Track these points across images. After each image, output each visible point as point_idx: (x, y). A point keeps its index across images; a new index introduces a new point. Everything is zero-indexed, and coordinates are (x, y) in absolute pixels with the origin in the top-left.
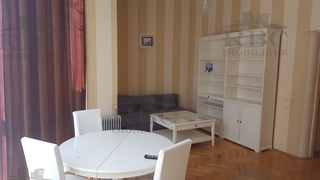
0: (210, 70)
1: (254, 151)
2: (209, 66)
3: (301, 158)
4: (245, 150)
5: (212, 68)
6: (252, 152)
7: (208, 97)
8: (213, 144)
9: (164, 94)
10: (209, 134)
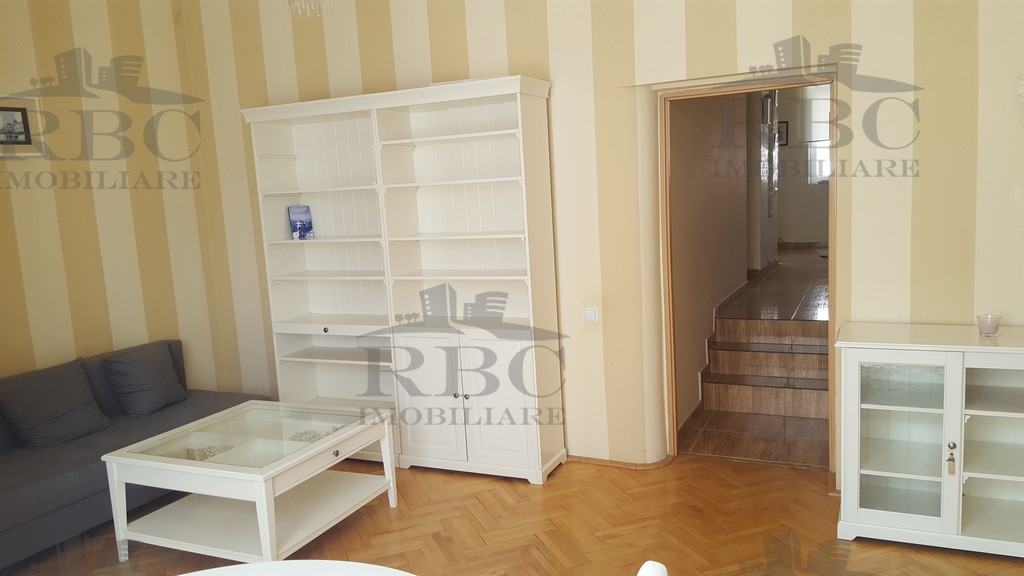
0: (306, 229)
1: (525, 481)
2: (299, 218)
3: (656, 466)
4: (500, 488)
5: (310, 223)
6: (521, 487)
7: (325, 330)
8: (393, 502)
9: (115, 349)
10: (376, 466)
